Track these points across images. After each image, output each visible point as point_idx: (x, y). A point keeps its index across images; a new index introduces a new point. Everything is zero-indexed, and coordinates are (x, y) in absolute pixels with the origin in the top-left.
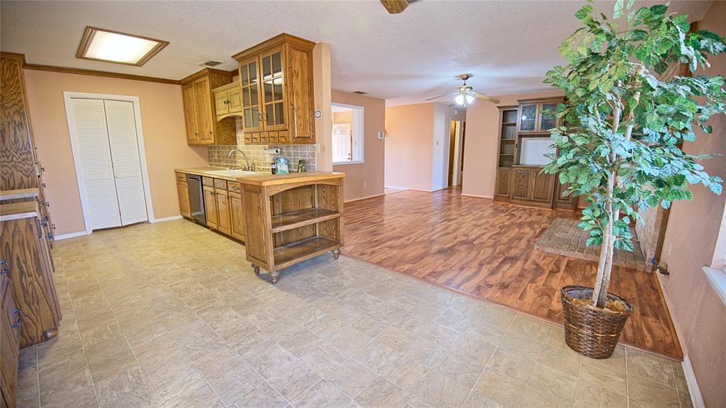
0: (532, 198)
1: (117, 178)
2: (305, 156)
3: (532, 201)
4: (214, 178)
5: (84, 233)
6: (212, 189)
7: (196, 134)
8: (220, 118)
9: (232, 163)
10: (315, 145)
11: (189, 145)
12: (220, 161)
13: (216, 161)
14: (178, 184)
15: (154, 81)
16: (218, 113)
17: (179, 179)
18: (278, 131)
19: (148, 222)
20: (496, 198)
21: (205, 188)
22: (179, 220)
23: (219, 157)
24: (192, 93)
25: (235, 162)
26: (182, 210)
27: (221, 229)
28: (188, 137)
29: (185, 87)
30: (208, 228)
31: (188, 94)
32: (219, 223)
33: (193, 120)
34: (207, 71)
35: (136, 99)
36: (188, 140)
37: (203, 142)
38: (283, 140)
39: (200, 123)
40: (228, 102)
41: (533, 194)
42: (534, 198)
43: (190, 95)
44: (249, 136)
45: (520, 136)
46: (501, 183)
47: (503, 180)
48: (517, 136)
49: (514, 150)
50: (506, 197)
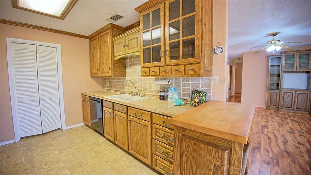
0: (295, 109)
1: (42, 99)
2: (197, 87)
3: (296, 110)
4: (113, 103)
5: (13, 141)
6: (111, 111)
7: (98, 70)
8: (116, 59)
9: (120, 88)
10: (211, 77)
11: (91, 77)
12: (111, 87)
13: (108, 87)
14: (83, 102)
15: (72, 35)
16: (116, 54)
17: (84, 100)
18: (185, 65)
19: (60, 129)
20: (267, 108)
21: (104, 109)
22: (82, 127)
23: (110, 85)
24: (97, 44)
25: (123, 88)
26: (85, 120)
27: (117, 142)
28: (91, 71)
29: (91, 40)
30: (105, 137)
31: (93, 44)
32: (115, 137)
33: (96, 61)
34: (110, 25)
35: (59, 46)
36: (91, 74)
37: (102, 75)
38: (191, 72)
39: (101, 62)
40: (126, 45)
41: (296, 106)
42: (297, 108)
43: (95, 45)
44: (147, 70)
45: (284, 72)
46: (271, 99)
47: (273, 98)
48: (282, 72)
49: (280, 80)
50: (275, 107)
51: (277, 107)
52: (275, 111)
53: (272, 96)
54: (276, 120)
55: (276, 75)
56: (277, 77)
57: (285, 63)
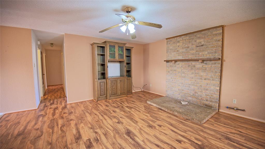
0: (119, 94)
20: (98, 99)
41: (119, 91)
45: (109, 62)
46: (101, 89)
47: (102, 87)
48: (107, 61)
49: (106, 69)
50: (104, 97)
51: (105, 97)
52: (105, 101)
53: (101, 86)
54: (105, 109)
55: (100, 64)
56: (101, 66)
57: (110, 53)
